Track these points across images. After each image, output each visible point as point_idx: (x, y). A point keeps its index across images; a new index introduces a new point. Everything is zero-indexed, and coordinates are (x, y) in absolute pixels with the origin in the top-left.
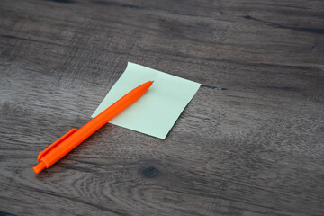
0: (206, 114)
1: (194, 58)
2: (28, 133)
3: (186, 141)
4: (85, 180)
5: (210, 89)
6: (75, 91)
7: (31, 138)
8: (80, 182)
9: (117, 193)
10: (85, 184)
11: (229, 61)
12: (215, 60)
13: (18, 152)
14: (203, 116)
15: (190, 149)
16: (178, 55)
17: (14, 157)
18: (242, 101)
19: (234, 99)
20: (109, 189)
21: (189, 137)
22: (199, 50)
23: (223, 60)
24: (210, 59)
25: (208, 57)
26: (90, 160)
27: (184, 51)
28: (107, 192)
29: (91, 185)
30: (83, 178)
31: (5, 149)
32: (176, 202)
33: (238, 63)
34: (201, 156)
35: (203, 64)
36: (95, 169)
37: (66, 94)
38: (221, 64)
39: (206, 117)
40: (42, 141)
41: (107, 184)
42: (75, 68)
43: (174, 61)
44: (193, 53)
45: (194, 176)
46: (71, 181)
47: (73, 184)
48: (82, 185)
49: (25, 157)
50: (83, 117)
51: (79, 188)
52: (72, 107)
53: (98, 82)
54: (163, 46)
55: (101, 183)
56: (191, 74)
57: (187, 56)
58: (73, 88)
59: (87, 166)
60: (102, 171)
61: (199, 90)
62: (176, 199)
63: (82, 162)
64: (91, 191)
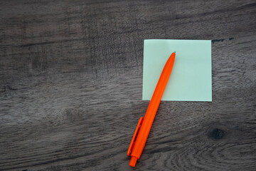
0: (230, 67)
1: (191, 17)
2: (102, 132)
3: (228, 96)
4: (172, 158)
5: (220, 43)
6: (115, 80)
7: (107, 136)
8: (169, 161)
9: (203, 161)
10: (174, 162)
11: (221, 11)
12: (209, 13)
13: (105, 152)
14: (228, 69)
15: (235, 103)
16: (177, 18)
17: (104, 157)
18: (250, 45)
19: (244, 46)
20: (195, 160)
21: (229, 93)
22: (192, 8)
23: (216, 12)
24: (205, 14)
25: (202, 12)
26: (165, 139)
27: (180, 13)
28: (195, 163)
29: (180, 161)
30: (169, 157)
31: (93, 153)
32: (252, 153)
33: (228, 10)
34: (247, 106)
35: (202, 20)
36: (174, 146)
37: (110, 86)
38: (216, 15)
39: (231, 69)
40: (118, 136)
41: (191, 156)
42: (102, 58)
43: (177, 25)
44: (188, 12)
45: (252, 126)
46: (162, 163)
47: (165, 165)
48: (172, 164)
49: (113, 155)
50: (136, 102)
51: (172, 167)
52: (123, 96)
53: (128, 65)
54: (161, 13)
55: (186, 157)
56: (198, 33)
57: (185, 17)
58: (112, 77)
59: (166, 145)
60: (181, 146)
61: (212, 46)
62: (249, 150)
63: (160, 143)
64: (182, 166)
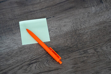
0: (55, 27)
1: (37, 11)
2: (7, 60)
3: (56, 38)
4: (38, 65)
5: (50, 19)
6: (9, 39)
7: (10, 61)
8: (37, 67)
9: (50, 64)
10: (39, 66)
11: (48, 7)
12: (44, 8)
13: (10, 68)
14: (54, 28)
15: (59, 40)
16: (31, 12)
17: (10, 70)
18: (61, 18)
19: (59, 18)
20: (47, 64)
21: (56, 37)
22: (36, 7)
23: (46, 8)
24: (42, 9)
25: (40, 8)
26: (34, 59)
27: (32, 10)
28: (47, 65)
29: (41, 66)
30: (37, 65)
31: (5, 69)
32: (69, 58)
33: (50, 6)
34: (64, 41)
35: (41, 11)
36: (38, 61)
37: (8, 42)
38: (46, 9)
39: (56, 28)
40: (14, 61)
41: (45, 63)
42: (3, 32)
43: (32, 14)
44: (35, 9)
45: (67, 47)
46: (34, 68)
47: (35, 69)
48: (38, 68)
49: (14, 68)
50: (20, 46)
51: (38, 69)
52: (14, 45)
53: (14, 32)
54: (24, 11)
55: (43, 64)
56: (40, 16)
57: (34, 11)
58: (8, 38)
59: (35, 61)
60: (41, 60)
61: (47, 20)
62: (68, 57)
63: (32, 61)
64: (43, 68)
